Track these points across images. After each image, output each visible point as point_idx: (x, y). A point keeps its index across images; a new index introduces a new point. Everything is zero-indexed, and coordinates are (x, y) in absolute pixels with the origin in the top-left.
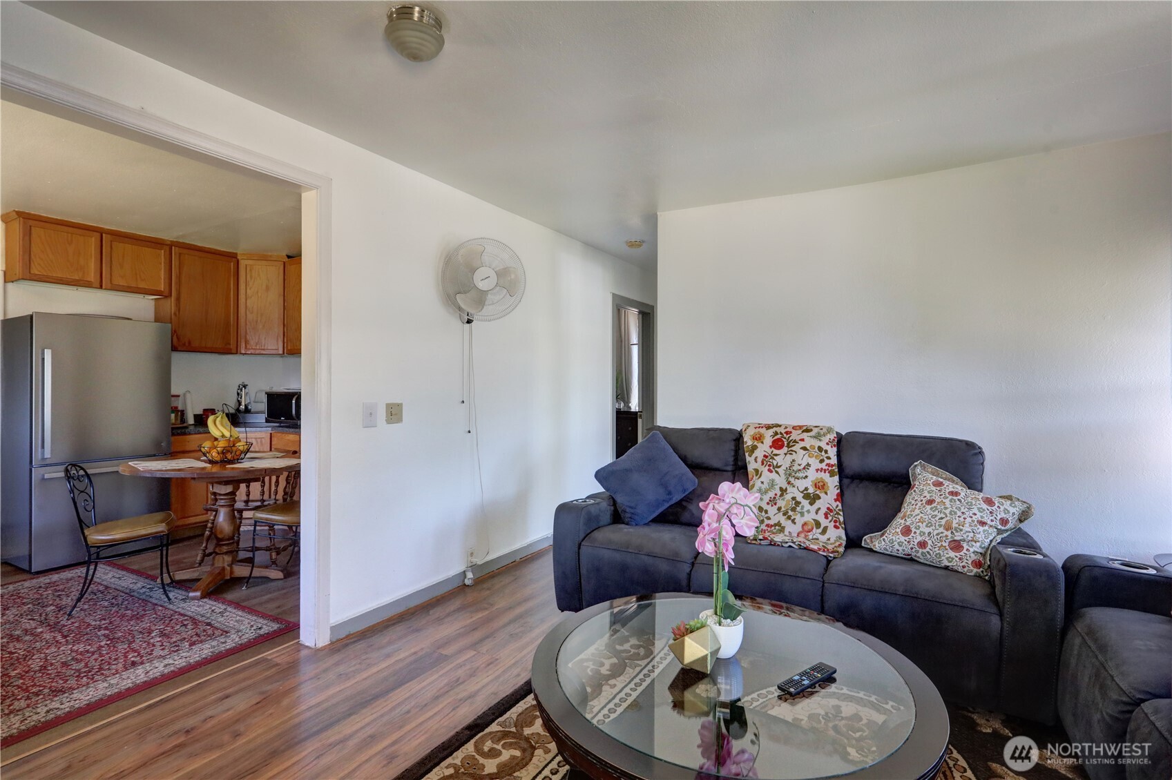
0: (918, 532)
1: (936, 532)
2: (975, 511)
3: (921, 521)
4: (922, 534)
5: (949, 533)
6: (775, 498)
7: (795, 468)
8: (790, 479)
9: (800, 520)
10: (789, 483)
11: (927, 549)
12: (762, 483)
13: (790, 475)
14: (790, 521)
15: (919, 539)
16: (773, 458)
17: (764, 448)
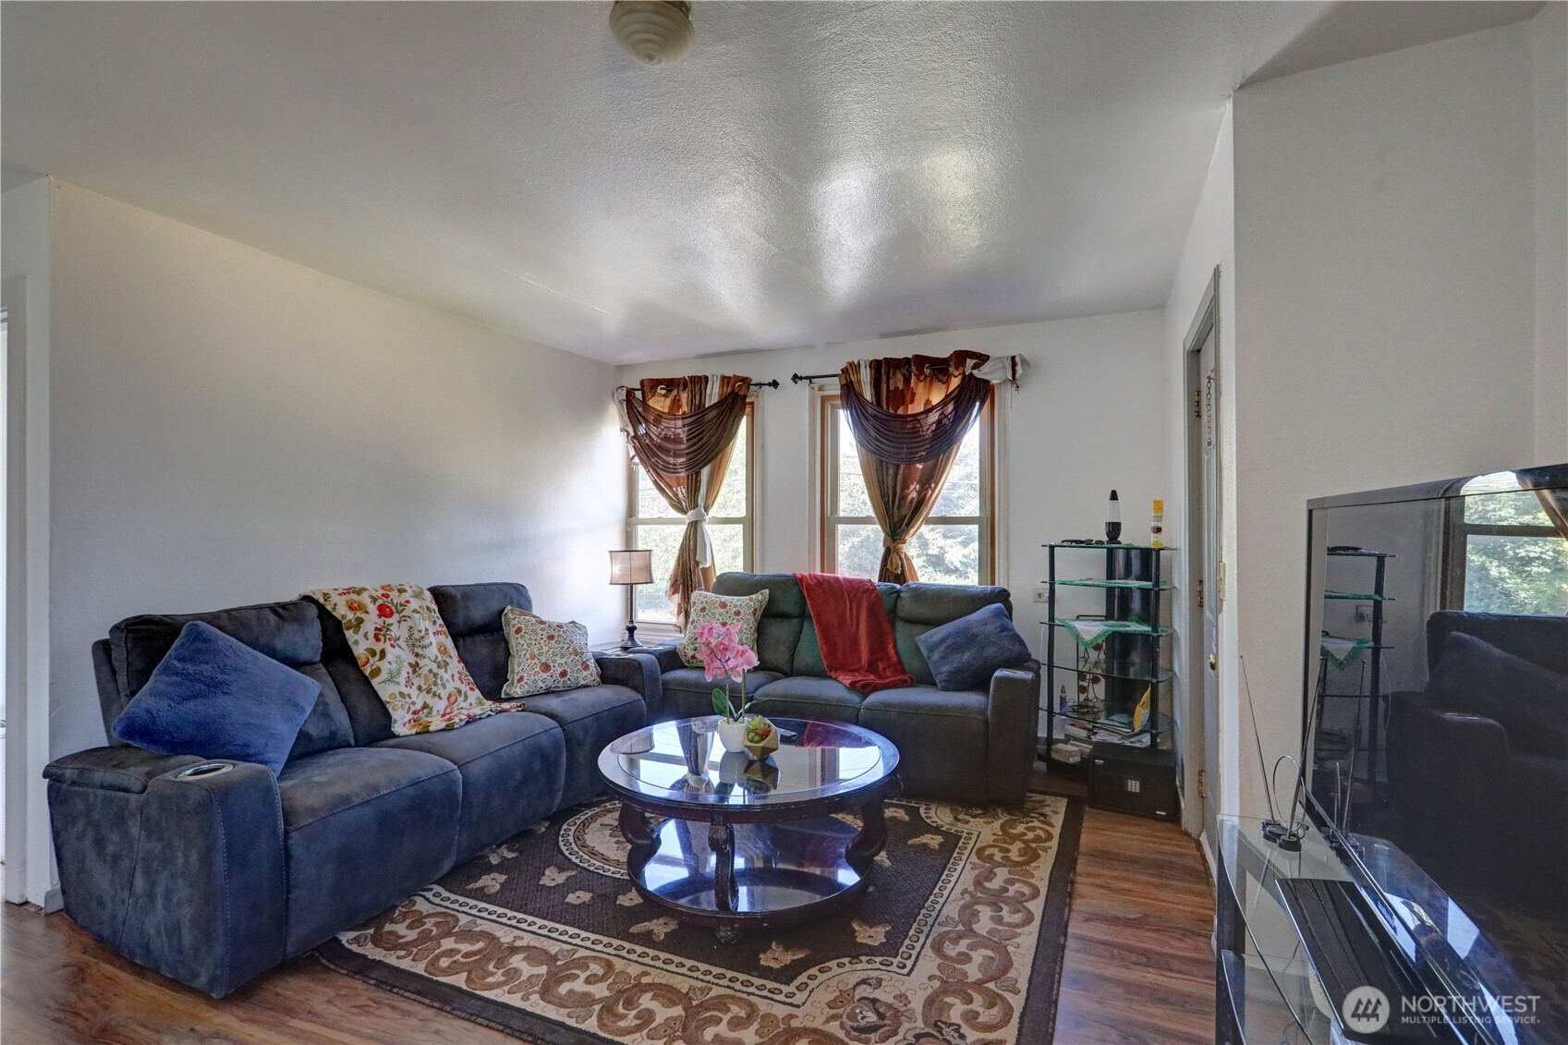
0: (556, 664)
1: (570, 660)
2: (541, 632)
3: (555, 655)
4: (560, 665)
5: (536, 661)
6: (409, 677)
7: (417, 635)
8: (416, 650)
9: (444, 694)
10: (417, 655)
11: (568, 676)
12: (390, 663)
13: (414, 645)
14: (437, 698)
15: (560, 670)
16: (388, 629)
17: (372, 620)
